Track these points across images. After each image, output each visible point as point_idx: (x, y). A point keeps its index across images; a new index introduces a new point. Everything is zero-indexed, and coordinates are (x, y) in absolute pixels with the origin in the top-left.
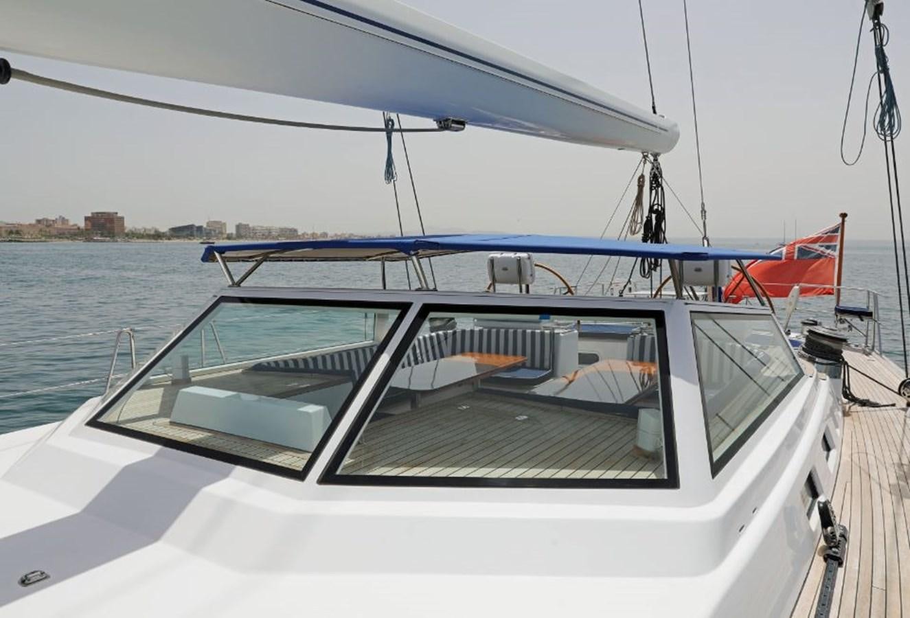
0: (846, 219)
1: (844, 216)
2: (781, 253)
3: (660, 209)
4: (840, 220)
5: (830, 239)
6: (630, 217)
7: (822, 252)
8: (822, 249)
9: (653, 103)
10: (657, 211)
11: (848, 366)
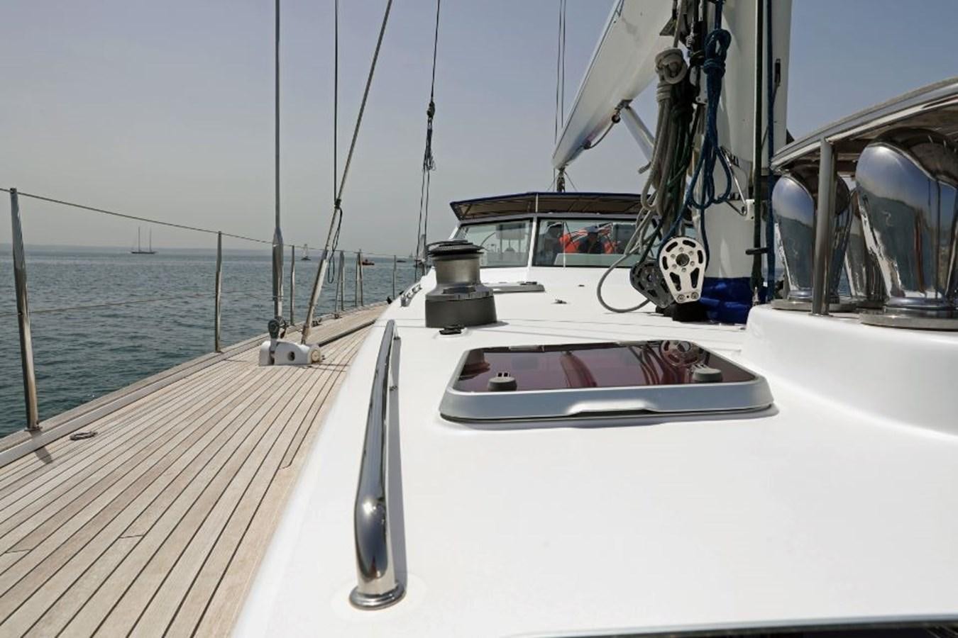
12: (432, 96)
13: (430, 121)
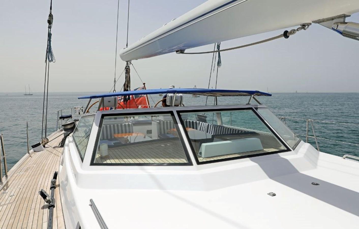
0: (145, 85)
4: (144, 85)
9: (127, 44)
12: (51, 9)
13: (50, 27)
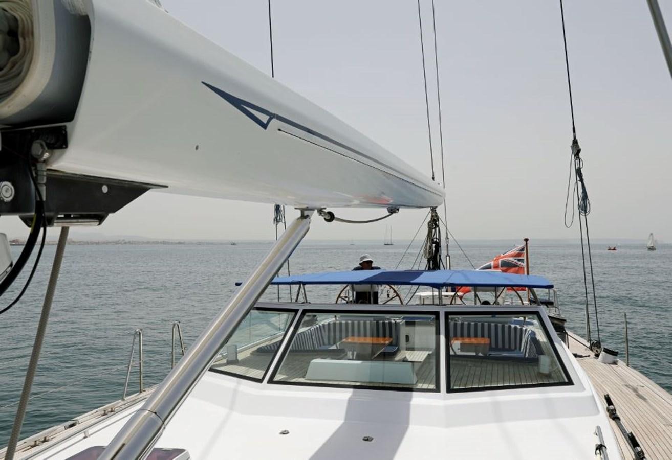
1: (526, 240)
2: (490, 265)
3: (438, 241)
4: (525, 243)
5: (519, 255)
6: (423, 248)
7: (516, 263)
8: (516, 261)
9: (433, 176)
10: (436, 242)
11: (568, 335)
